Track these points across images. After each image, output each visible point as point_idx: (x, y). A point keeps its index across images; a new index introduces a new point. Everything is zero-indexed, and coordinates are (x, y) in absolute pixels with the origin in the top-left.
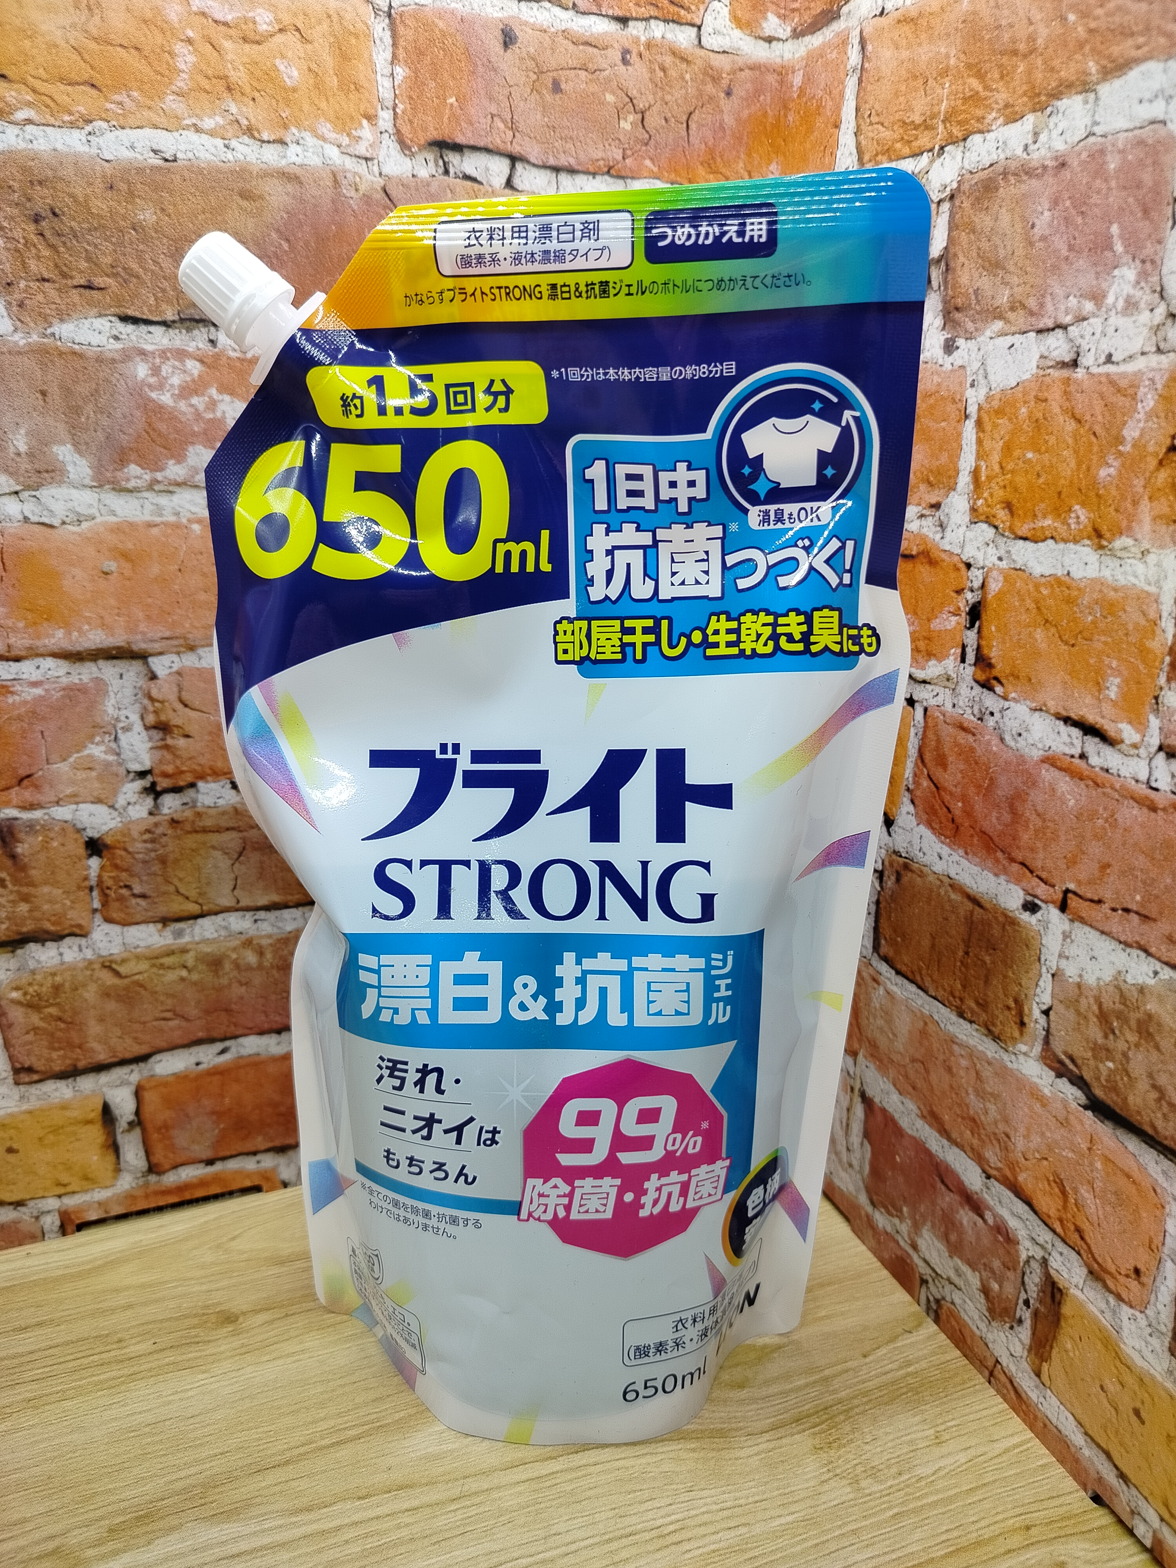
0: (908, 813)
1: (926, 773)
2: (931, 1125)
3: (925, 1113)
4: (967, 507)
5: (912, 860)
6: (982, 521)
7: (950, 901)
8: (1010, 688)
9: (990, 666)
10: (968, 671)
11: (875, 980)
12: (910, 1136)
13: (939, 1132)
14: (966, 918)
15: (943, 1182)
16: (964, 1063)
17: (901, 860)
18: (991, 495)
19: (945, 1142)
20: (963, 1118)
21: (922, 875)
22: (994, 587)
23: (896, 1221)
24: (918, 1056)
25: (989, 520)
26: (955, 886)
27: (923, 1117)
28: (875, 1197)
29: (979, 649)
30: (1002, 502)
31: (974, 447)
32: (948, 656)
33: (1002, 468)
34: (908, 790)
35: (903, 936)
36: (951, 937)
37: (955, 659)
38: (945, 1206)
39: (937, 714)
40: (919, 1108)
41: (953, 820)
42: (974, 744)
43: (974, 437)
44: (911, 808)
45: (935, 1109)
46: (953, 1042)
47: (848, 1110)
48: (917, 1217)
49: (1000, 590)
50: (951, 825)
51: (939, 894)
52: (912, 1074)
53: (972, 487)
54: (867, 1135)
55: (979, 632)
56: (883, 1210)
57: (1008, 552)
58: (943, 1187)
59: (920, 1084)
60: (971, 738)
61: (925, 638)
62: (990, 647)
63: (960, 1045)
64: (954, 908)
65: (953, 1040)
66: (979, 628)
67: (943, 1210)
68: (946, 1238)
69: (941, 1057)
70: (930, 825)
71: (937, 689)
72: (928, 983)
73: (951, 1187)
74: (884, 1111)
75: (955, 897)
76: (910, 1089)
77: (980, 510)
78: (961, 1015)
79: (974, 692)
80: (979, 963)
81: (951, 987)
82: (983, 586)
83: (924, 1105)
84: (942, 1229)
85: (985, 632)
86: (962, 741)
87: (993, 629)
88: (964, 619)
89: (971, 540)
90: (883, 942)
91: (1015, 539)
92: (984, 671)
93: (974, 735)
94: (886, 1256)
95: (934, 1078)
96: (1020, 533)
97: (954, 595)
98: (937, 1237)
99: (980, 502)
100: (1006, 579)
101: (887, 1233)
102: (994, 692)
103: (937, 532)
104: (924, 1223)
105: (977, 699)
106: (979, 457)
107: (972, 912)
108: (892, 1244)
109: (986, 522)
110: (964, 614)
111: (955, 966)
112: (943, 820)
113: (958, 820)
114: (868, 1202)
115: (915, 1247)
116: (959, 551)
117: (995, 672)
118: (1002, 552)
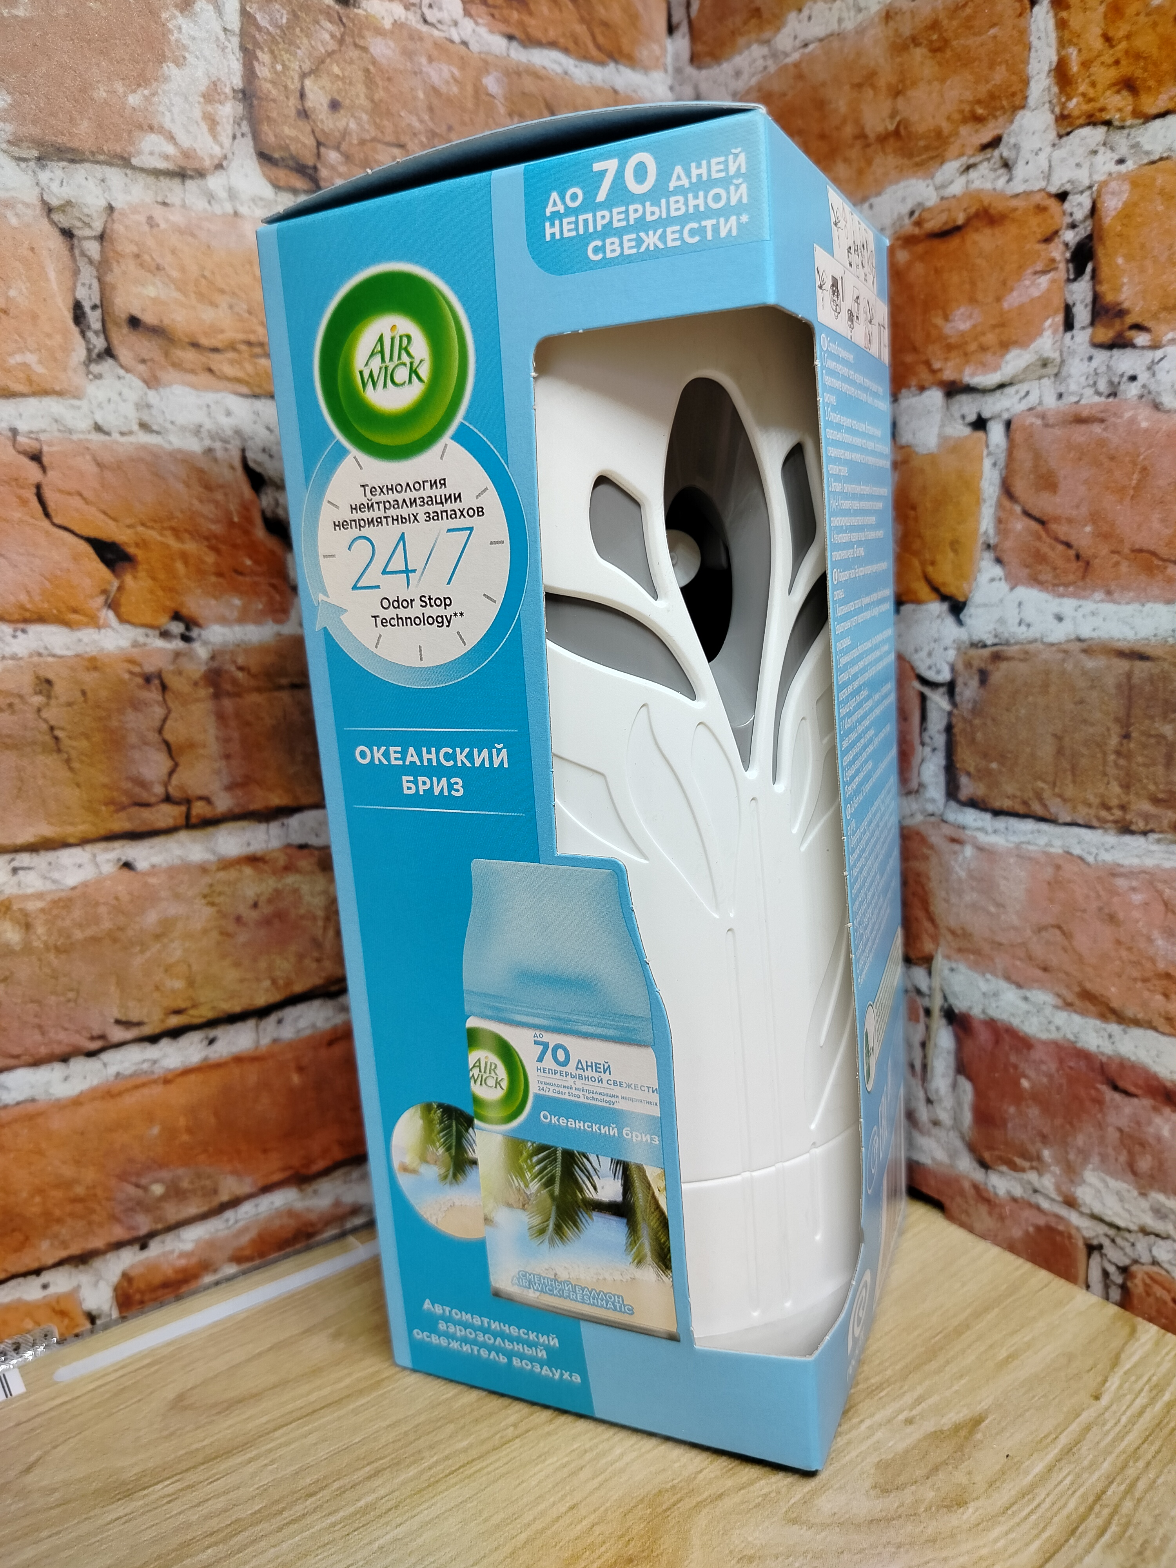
0: (992, 580)
1: (1018, 509)
2: (1083, 1013)
3: (1070, 997)
4: (1050, 118)
5: (1007, 643)
6: (1082, 126)
7: (1084, 673)
8: (1163, 328)
9: (1121, 313)
10: (1082, 337)
11: (953, 840)
12: (1045, 1043)
13: (1103, 1017)
14: (1119, 686)
15: (1116, 1088)
16: (1137, 898)
17: (986, 652)
18: (1093, 84)
19: (1114, 1028)
20: (1145, 980)
21: (1026, 656)
22: (1112, 205)
23: (1032, 1176)
24: (1049, 920)
25: (1092, 121)
26: (1089, 648)
27: (1068, 1005)
28: (987, 1156)
29: (1096, 298)
30: (1114, 85)
31: (1053, 36)
32: (1040, 333)
33: (1107, 39)
34: (989, 547)
35: (1002, 758)
36: (1092, 725)
37: (1055, 332)
38: (1123, 1122)
39: (1031, 420)
40: (1058, 995)
41: (1078, 557)
42: (1105, 434)
43: (1051, 23)
44: (998, 571)
45: (1088, 986)
46: (1114, 875)
47: (923, 1045)
48: (1072, 1156)
49: (1126, 204)
50: (1074, 565)
51: (1063, 672)
52: (1038, 950)
53: (1055, 89)
54: (962, 1068)
55: (1094, 276)
56: (1004, 1168)
57: (1136, 146)
58: (1117, 1096)
59: (1054, 960)
60: (1097, 429)
61: (994, 327)
62: (1117, 289)
63: (1131, 874)
64: (1094, 681)
65: (1114, 872)
66: (1094, 271)
67: (1120, 1130)
68: (1132, 1168)
69: (1094, 905)
70: (1035, 581)
71: (1023, 388)
72: (1056, 807)
73: (1132, 1089)
74: (991, 1024)
75: (1090, 664)
76: (1039, 973)
77: (1076, 113)
78: (1125, 829)
79: (1094, 363)
80: (1152, 741)
81: (1102, 796)
82: (1094, 211)
83: (1068, 987)
84: (1123, 1158)
85: (1105, 272)
86: (1081, 439)
87: (1120, 261)
88: (1063, 270)
89: (1063, 160)
90: (964, 780)
91: (1144, 123)
92: (1107, 326)
93: (1102, 421)
94: (1017, 1233)
95: (1082, 942)
96: (1154, 111)
97: (1043, 246)
98: (1113, 1174)
99: (1072, 104)
100: (1134, 184)
101: (1014, 1200)
102: (1134, 346)
103: (999, 177)
104: (1086, 1159)
105: (1103, 369)
106: (1062, 43)
107: (1129, 675)
108: (1027, 1213)
109: (1088, 124)
110: (1062, 266)
111: (1105, 763)
112: (1060, 563)
113: (1086, 552)
114: (975, 1165)
115: (1071, 1202)
116: (1043, 184)
117: (1130, 320)
118: (1123, 150)
